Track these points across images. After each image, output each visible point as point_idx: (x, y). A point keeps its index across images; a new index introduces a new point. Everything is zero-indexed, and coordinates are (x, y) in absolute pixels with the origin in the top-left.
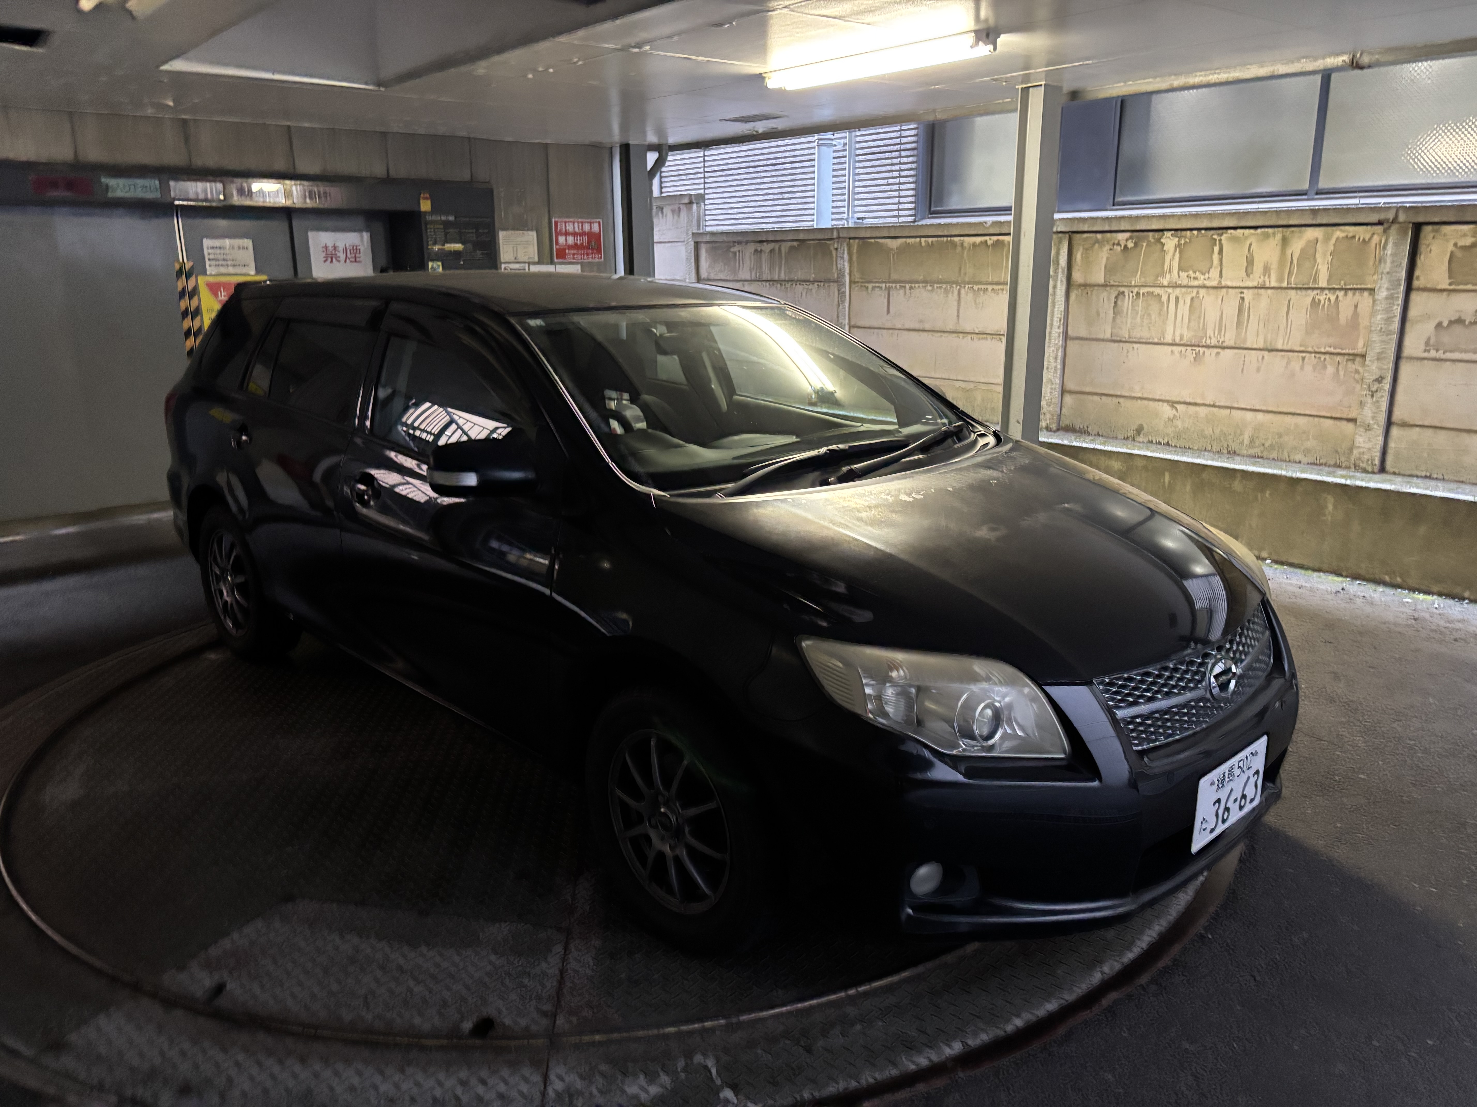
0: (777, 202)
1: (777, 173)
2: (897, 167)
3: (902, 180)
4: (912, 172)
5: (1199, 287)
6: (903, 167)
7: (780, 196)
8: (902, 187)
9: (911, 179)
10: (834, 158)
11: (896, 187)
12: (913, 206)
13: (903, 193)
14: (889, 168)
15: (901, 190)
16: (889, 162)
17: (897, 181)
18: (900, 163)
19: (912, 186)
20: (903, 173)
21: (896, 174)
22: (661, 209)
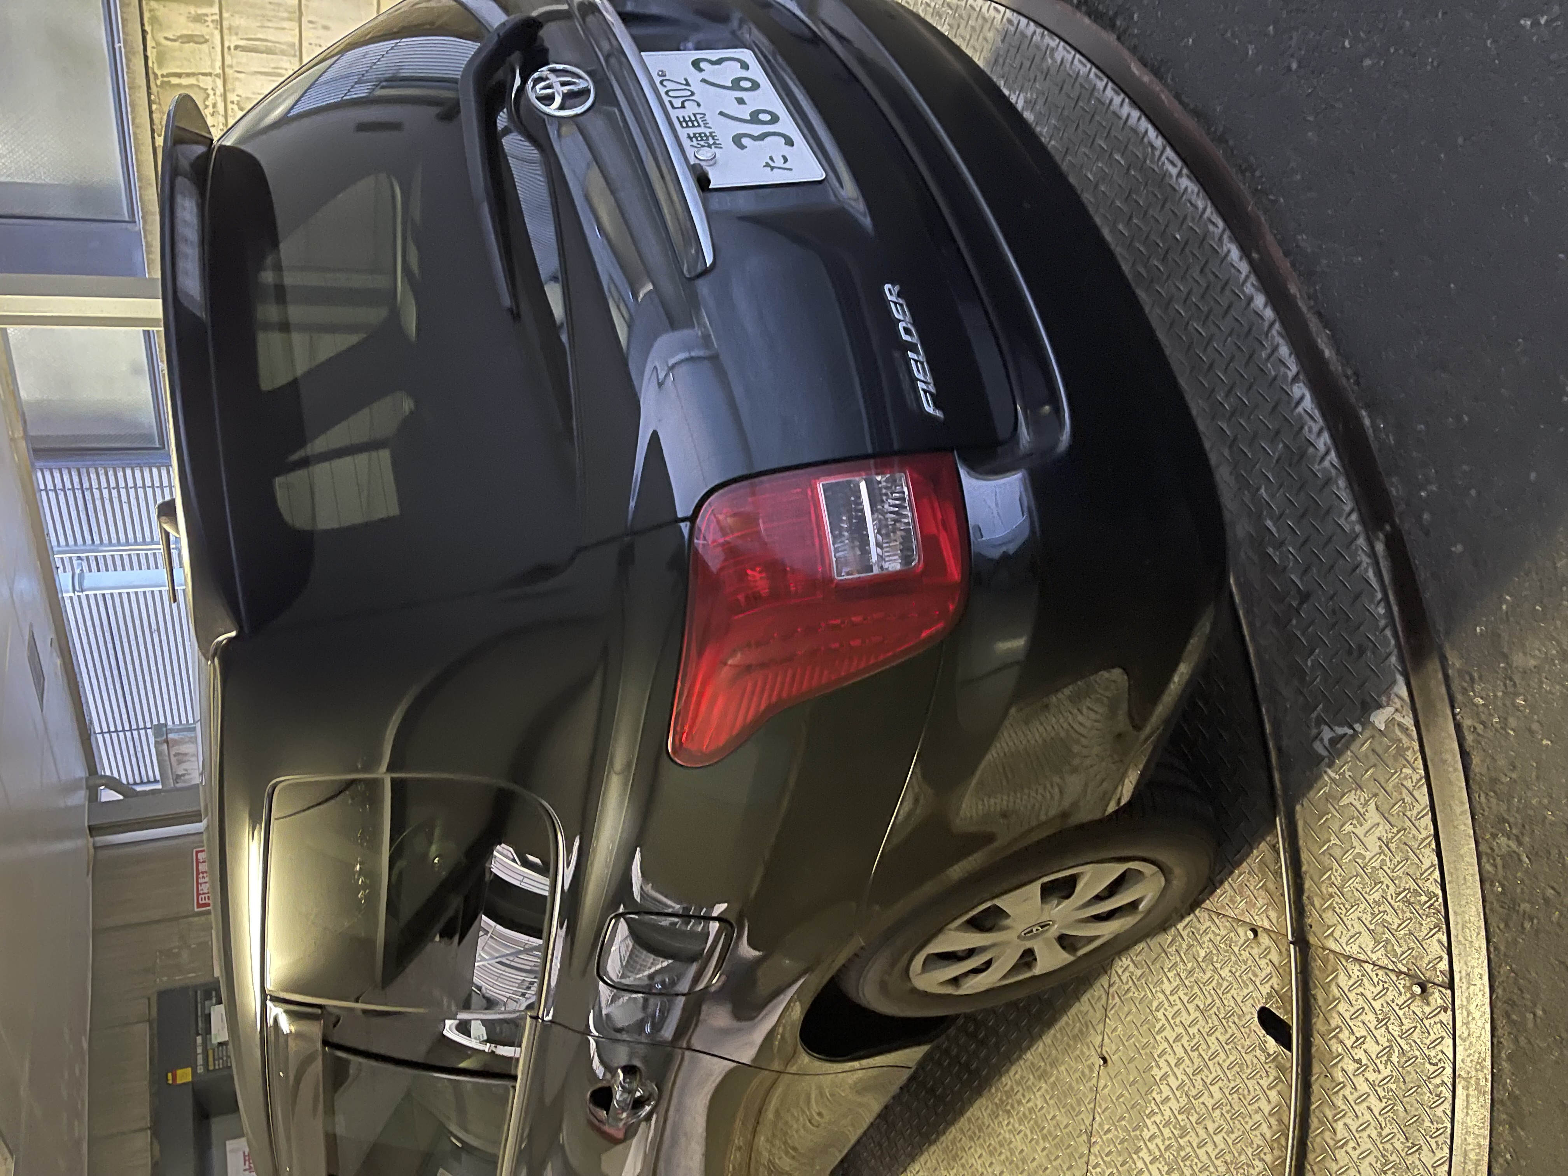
0: (164, 638)
1: (125, 640)
2: (105, 493)
3: (122, 484)
4: (111, 473)
5: (225, 101)
6: (104, 484)
7: (155, 635)
8: (131, 484)
9: (120, 474)
10: (99, 570)
11: (132, 492)
12: (155, 470)
13: (139, 483)
14: (107, 503)
15: (135, 484)
16: (98, 503)
17: (123, 492)
18: (100, 488)
19: (129, 472)
20: (113, 484)
21: (114, 493)
22: (178, 778)
